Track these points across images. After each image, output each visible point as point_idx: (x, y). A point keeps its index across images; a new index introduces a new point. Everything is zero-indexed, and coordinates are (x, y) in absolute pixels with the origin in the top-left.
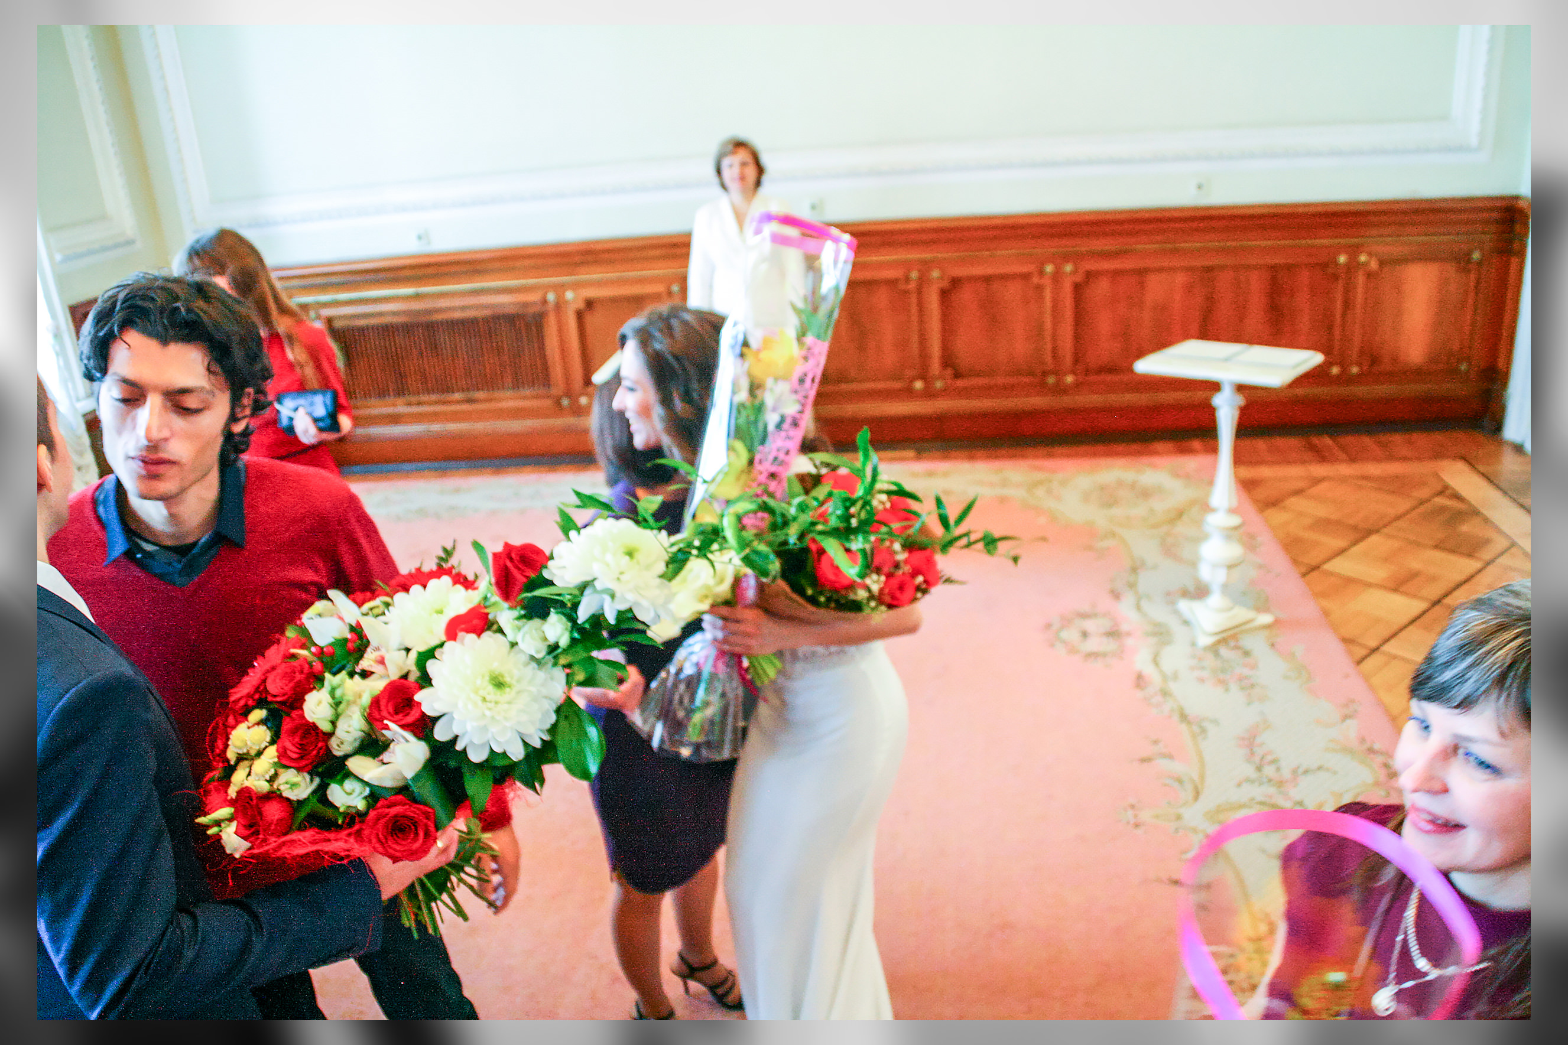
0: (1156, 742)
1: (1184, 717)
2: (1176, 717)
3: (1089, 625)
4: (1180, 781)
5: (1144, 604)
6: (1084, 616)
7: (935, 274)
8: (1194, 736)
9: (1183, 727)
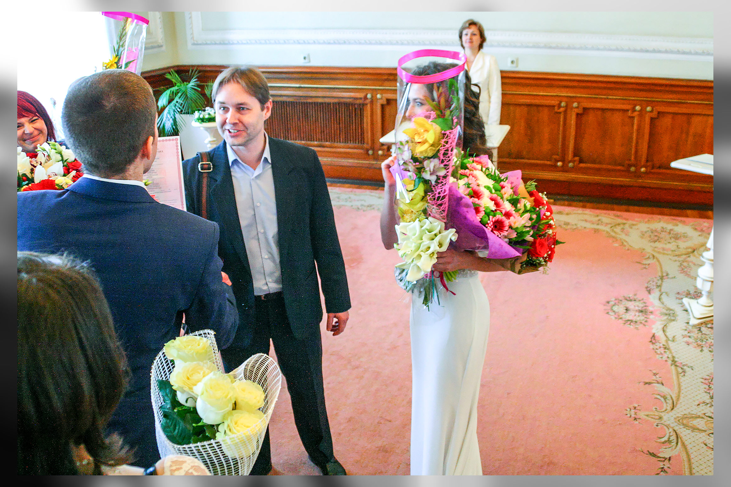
0: (655, 374)
1: (674, 362)
2: (670, 362)
3: (630, 305)
4: (665, 398)
5: (664, 297)
6: (630, 300)
7: (575, 105)
8: (678, 374)
9: (673, 367)
